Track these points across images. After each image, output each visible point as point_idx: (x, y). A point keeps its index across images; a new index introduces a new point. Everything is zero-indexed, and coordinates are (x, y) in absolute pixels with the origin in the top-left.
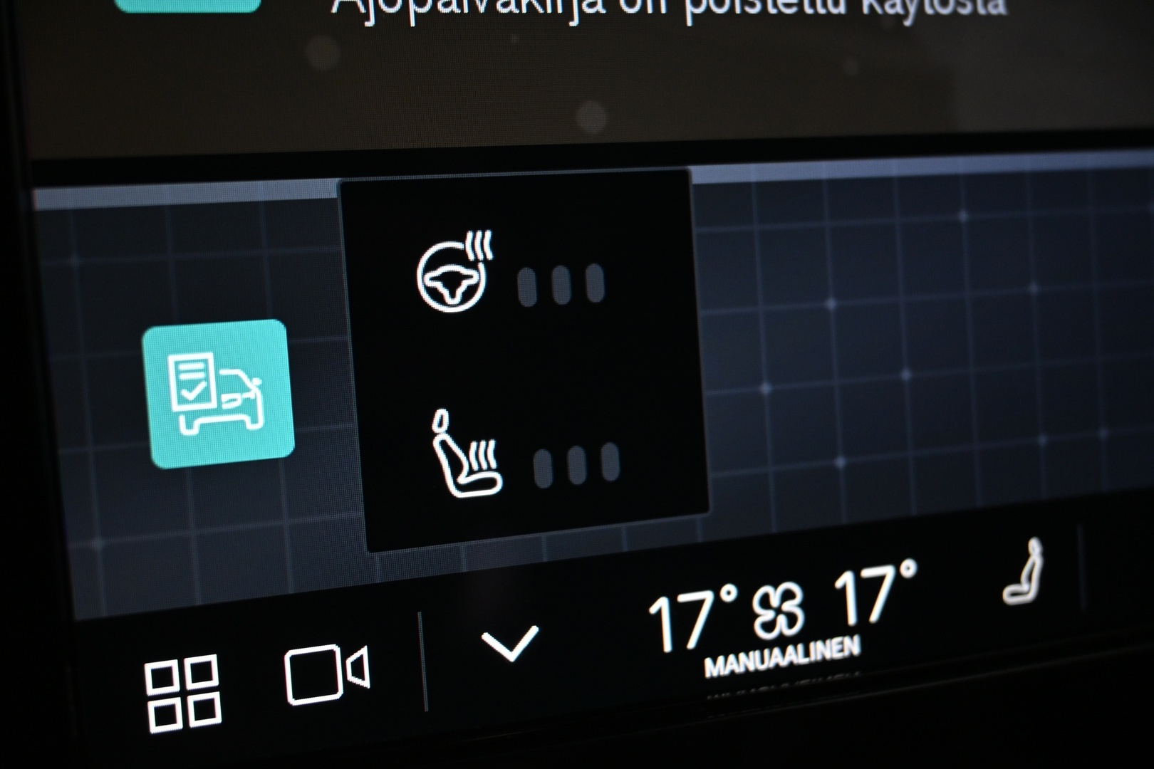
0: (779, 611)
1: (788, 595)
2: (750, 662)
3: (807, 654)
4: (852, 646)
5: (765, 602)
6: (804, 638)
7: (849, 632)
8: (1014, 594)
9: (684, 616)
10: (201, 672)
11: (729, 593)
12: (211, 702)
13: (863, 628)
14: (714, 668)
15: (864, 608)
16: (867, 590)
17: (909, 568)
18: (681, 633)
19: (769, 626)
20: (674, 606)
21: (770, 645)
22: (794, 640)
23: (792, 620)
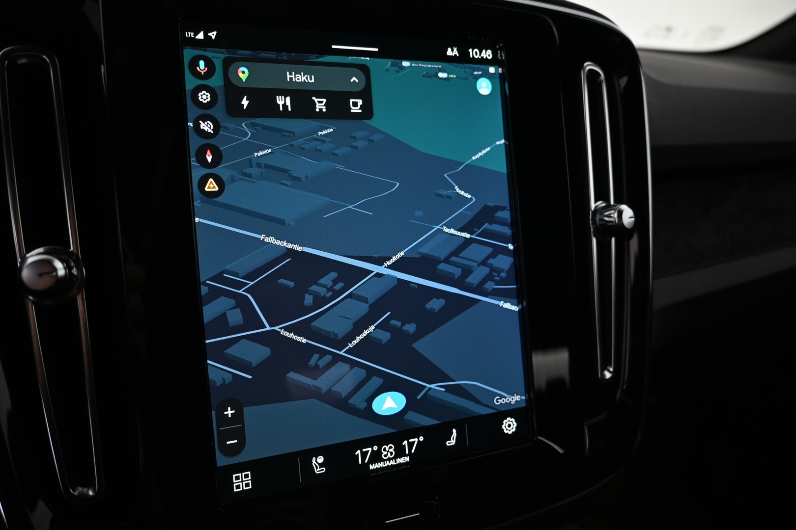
0: (388, 452)
1: (390, 448)
2: (381, 465)
3: (396, 462)
4: (407, 459)
5: (385, 450)
6: (395, 458)
7: (406, 456)
8: (449, 443)
9: (364, 455)
10: (246, 476)
11: (375, 448)
12: (249, 483)
13: (410, 454)
14: (372, 467)
15: (410, 449)
16: (411, 445)
17: (421, 439)
18: (363, 458)
19: (386, 456)
20: (362, 452)
21: (386, 460)
22: (392, 459)
23: (391, 453)
